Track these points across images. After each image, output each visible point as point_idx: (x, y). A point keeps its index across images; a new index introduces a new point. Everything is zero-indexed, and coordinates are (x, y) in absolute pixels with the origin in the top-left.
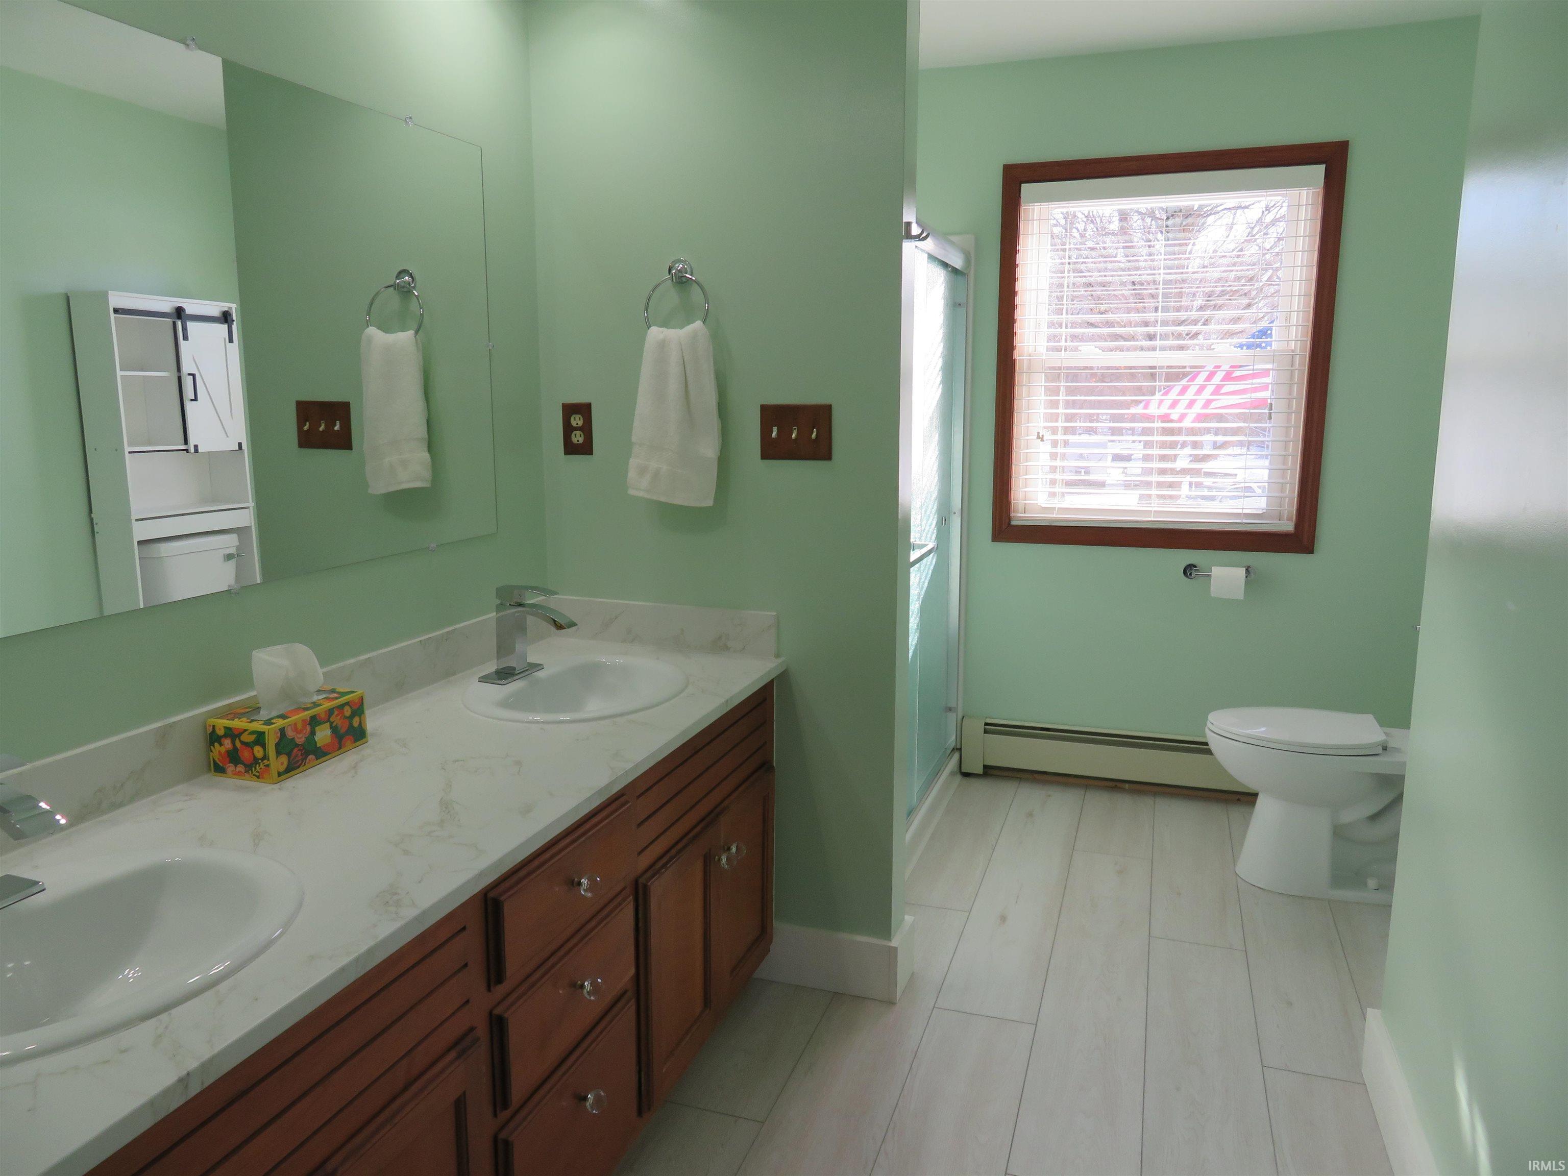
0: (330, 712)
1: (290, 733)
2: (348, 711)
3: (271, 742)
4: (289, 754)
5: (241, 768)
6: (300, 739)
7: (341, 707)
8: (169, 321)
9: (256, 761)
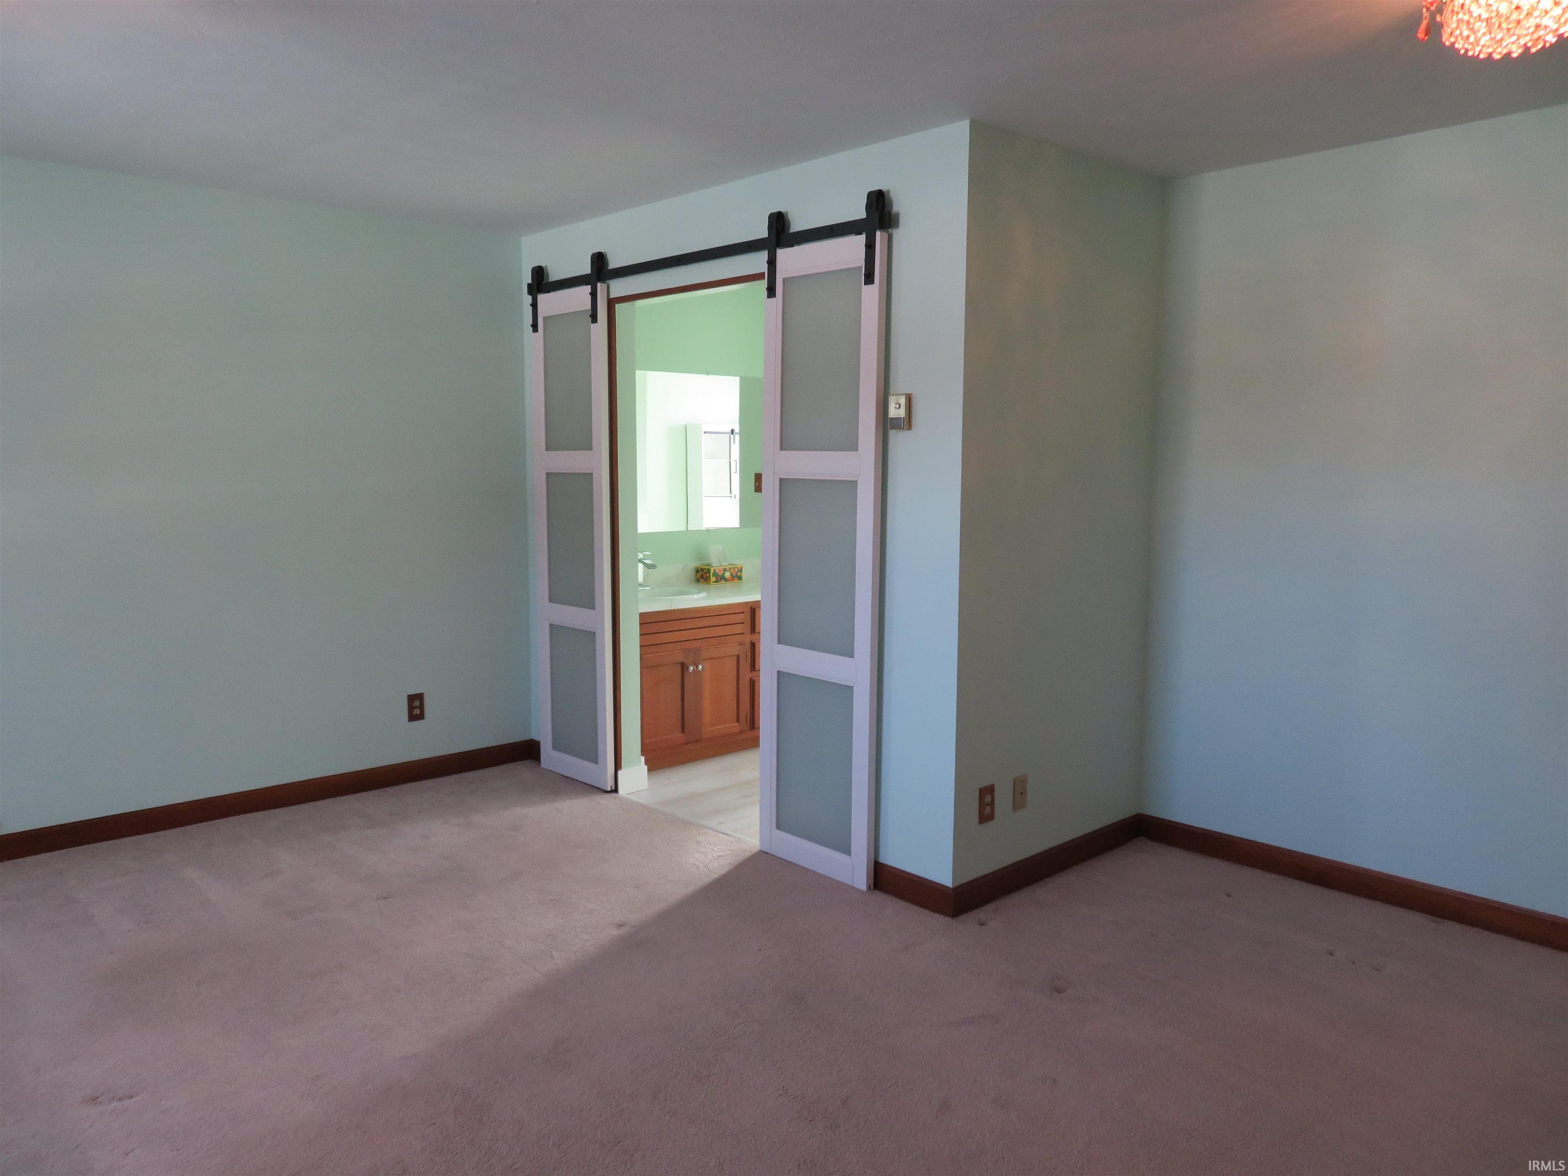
0: (730, 569)
1: (717, 571)
2: (736, 570)
3: (712, 572)
4: (716, 577)
5: (703, 580)
6: (720, 574)
7: (734, 568)
8: (728, 435)
9: (707, 577)
